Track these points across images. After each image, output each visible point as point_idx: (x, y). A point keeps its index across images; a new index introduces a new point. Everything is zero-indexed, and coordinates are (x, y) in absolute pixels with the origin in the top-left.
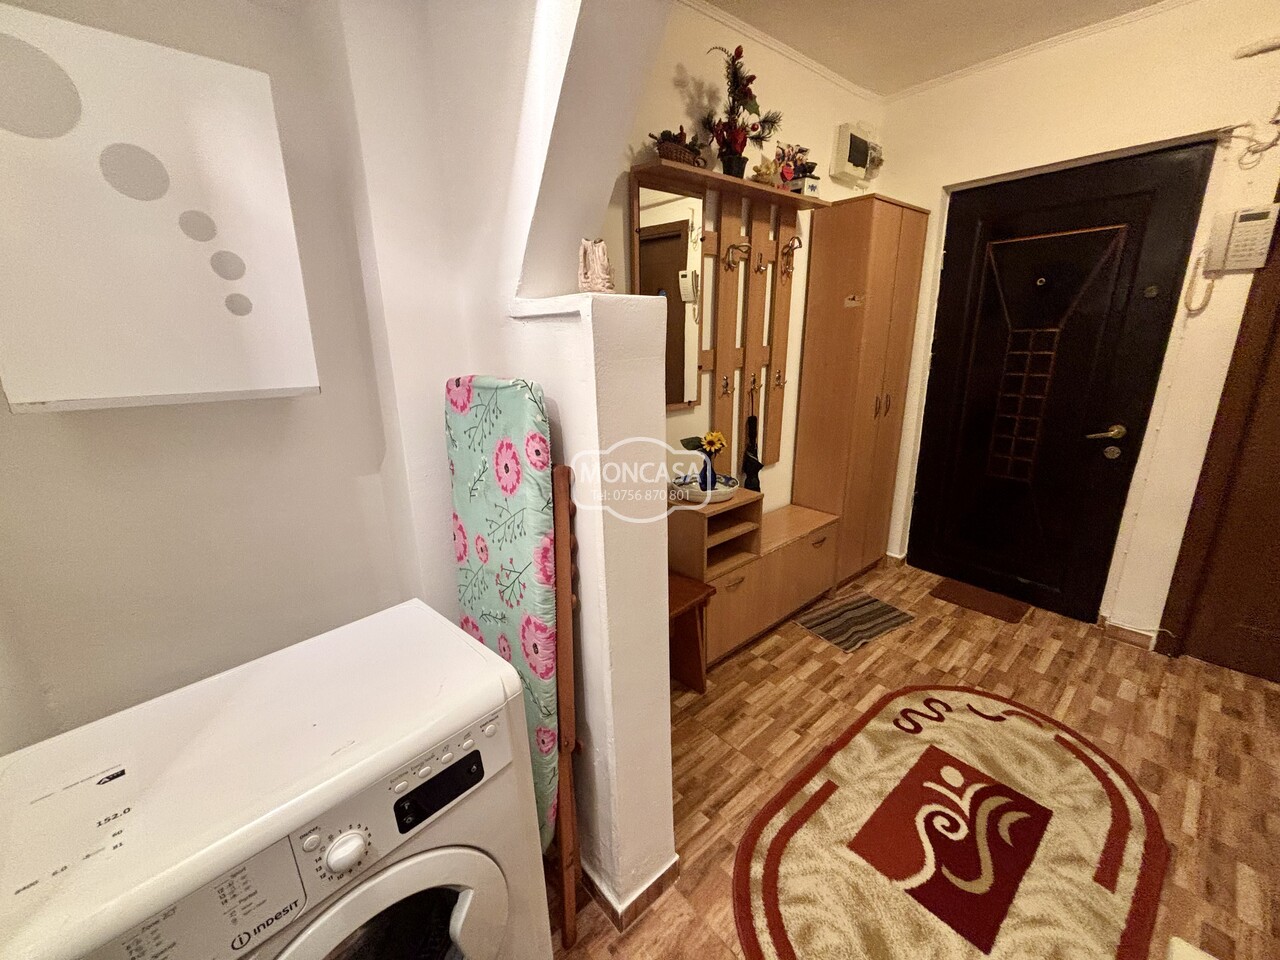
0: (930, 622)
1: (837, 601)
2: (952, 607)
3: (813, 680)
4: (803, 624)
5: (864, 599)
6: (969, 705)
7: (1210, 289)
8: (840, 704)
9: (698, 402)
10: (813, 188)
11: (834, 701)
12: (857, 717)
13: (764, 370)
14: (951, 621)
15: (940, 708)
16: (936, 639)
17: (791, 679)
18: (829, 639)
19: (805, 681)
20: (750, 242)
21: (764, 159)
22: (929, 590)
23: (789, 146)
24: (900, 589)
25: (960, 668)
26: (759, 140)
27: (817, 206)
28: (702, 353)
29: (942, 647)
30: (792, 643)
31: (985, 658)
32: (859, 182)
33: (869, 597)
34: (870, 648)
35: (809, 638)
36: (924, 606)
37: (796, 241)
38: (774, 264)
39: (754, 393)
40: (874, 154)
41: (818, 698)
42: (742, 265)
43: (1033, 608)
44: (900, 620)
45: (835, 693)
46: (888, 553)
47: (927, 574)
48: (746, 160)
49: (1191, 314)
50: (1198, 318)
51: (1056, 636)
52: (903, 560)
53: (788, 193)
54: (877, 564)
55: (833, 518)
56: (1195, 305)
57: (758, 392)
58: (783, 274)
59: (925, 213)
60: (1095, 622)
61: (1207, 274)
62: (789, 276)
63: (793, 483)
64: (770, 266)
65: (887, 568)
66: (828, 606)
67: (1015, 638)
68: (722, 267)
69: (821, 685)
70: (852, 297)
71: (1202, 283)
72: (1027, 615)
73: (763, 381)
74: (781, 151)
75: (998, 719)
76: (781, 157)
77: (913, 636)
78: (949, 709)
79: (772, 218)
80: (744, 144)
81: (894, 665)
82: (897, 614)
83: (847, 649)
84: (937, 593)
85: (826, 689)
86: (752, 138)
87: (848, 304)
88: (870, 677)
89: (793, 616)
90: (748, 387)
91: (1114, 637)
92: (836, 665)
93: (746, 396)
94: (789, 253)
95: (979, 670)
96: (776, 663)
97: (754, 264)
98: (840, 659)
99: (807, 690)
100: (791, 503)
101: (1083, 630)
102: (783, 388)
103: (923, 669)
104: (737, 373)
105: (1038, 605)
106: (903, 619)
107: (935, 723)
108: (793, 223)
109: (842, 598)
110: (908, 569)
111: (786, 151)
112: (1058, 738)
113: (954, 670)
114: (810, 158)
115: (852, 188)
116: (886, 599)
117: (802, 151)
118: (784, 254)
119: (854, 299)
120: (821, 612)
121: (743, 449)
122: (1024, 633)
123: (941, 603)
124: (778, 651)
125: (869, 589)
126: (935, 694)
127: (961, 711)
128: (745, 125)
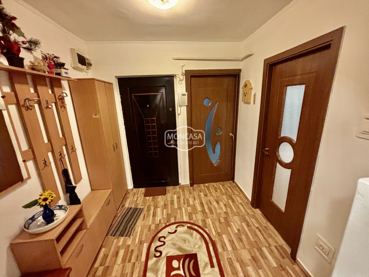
0: (148, 207)
1: (119, 217)
2: (151, 198)
3: (124, 260)
4: (111, 236)
5: (127, 210)
6: (168, 232)
7: (180, 109)
8: (137, 263)
9: (29, 177)
10: (66, 73)
11: (134, 264)
12: (144, 264)
13: (64, 147)
14: (152, 204)
15: (162, 239)
16: (151, 212)
17: (116, 266)
18: (122, 236)
19: (121, 263)
20: (39, 97)
21: (35, 58)
22: (143, 195)
23: (48, 54)
24: (136, 199)
25: (161, 219)
26: (29, 49)
27: (69, 80)
28: (23, 153)
29: (154, 215)
30: (110, 248)
31: (165, 211)
32: (85, 70)
33: (128, 208)
34: (136, 229)
35: (115, 240)
36: (144, 202)
37: (64, 94)
38: (56, 104)
39: (62, 159)
40: (88, 61)
41: (129, 266)
42: (36, 106)
43: (167, 187)
44: (140, 211)
45: (133, 261)
46: (128, 188)
47: (141, 189)
48: (22, 59)
49: (179, 115)
51: (175, 194)
52: (133, 188)
53: (54, 76)
54: (127, 192)
55: (110, 190)
56: (179, 113)
57: (64, 158)
58: (61, 107)
59: (112, 84)
60: (179, 185)
61: (180, 106)
62: (65, 108)
63: (90, 183)
64: (53, 104)
65: (129, 193)
66: (117, 220)
67: (168, 200)
68: (23, 109)
69: (127, 261)
70: (95, 114)
71: (179, 108)
72: (167, 190)
73: (65, 153)
74: (44, 56)
75: (176, 231)
76: (45, 58)
77: (146, 215)
78: (165, 238)
79: (48, 84)
80: (19, 51)
81: (146, 231)
82: (138, 210)
83: (129, 236)
84: (145, 196)
85: (129, 261)
86: (24, 48)
87: (94, 116)
88: (141, 243)
89: (107, 235)
90: (58, 157)
91: (183, 188)
92: (129, 246)
93: (59, 162)
94: (62, 99)
95: (165, 217)
96: (107, 264)
97: (44, 105)
98: (129, 242)
99: (123, 266)
100: (92, 190)
101: (178, 187)
102: (75, 151)
103: (153, 227)
104: (50, 154)
105: (168, 186)
106: (141, 210)
107: (164, 246)
108: (60, 86)
109: (120, 214)
110: (135, 190)
111: (47, 56)
112: (188, 227)
113: (160, 221)
114: (61, 61)
115: (82, 72)
116: (133, 206)
117: (55, 57)
118: (59, 99)
119: (96, 115)
120: (116, 225)
121: (64, 184)
122: (169, 195)
123: (147, 198)
124: (106, 256)
125: (127, 205)
126: (160, 235)
127: (167, 236)
128: (17, 41)
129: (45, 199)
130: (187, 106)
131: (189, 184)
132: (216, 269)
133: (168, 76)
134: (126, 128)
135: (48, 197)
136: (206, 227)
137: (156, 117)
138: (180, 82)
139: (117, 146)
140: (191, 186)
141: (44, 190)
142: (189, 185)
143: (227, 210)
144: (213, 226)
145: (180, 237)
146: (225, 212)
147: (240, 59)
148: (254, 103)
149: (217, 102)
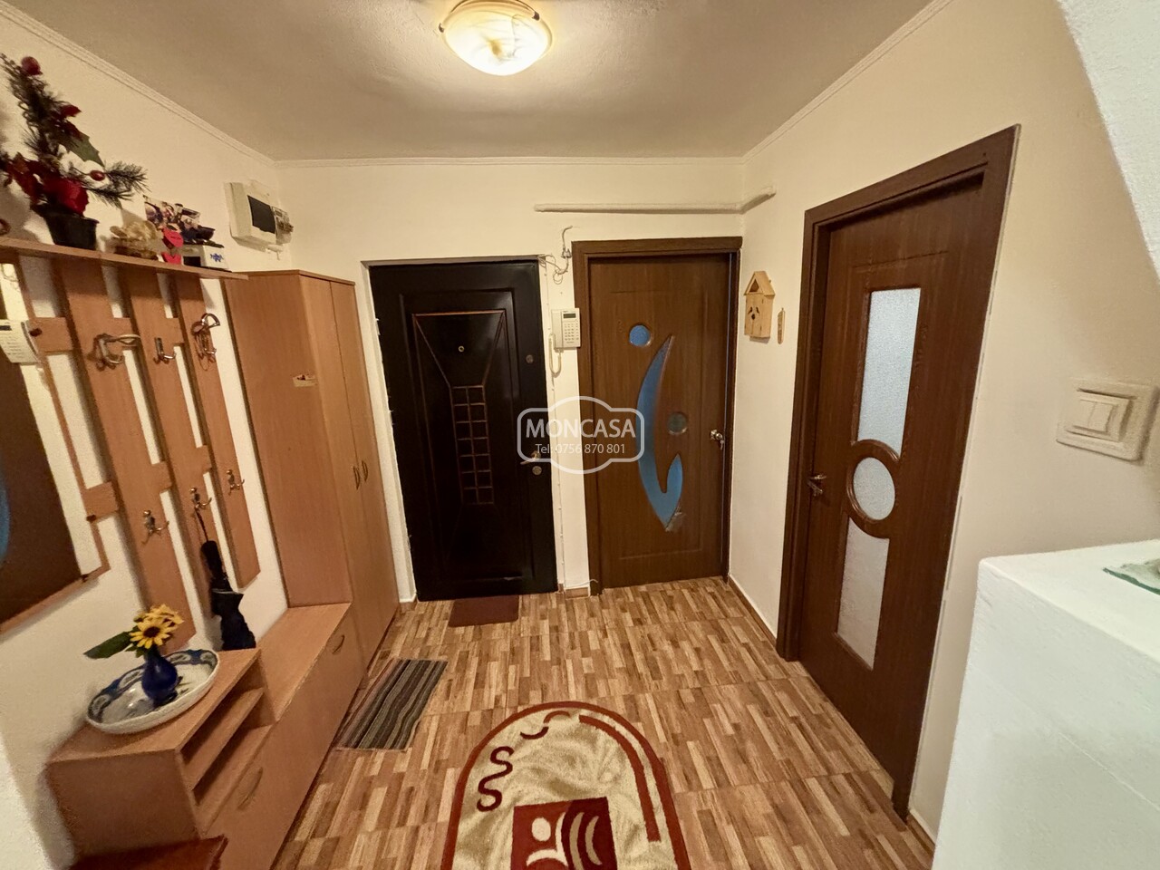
0: (460, 660)
1: (371, 690)
2: (471, 629)
3: (385, 821)
4: (346, 746)
5: (397, 667)
6: (522, 734)
7: (560, 358)
8: (423, 828)
9: (105, 567)
10: (217, 258)
11: (416, 830)
12: (445, 830)
13: (207, 477)
14: (474, 648)
15: (503, 756)
16: (471, 674)
17: (361, 839)
18: (381, 746)
19: (377, 829)
20: (135, 329)
21: (129, 218)
22: (447, 621)
23: (165, 204)
24: (424, 635)
25: (501, 696)
26: (111, 195)
27: (225, 278)
28: (88, 495)
29: (480, 683)
30: (344, 785)
31: (512, 669)
32: (270, 246)
33: (401, 661)
34: (424, 727)
35: (360, 760)
36: (450, 643)
37: (210, 319)
38: (185, 347)
39: (202, 513)
40: (281, 219)
41: (400, 837)
42: (129, 356)
43: (521, 597)
44: (438, 669)
45: (412, 821)
46: (402, 601)
47: (439, 603)
48: (93, 223)
49: (555, 375)
50: (559, 377)
51: (543, 617)
52: (415, 601)
53: (182, 267)
54: (398, 612)
55: (347, 606)
56: (556, 370)
57: (207, 508)
58: (201, 357)
59: (351, 284)
60: (557, 590)
61: (556, 349)
62: (212, 359)
63: (285, 587)
64: (178, 350)
65: (404, 614)
66: (365, 700)
67: (522, 635)
68: (91, 367)
69: (395, 821)
70: (301, 376)
71: (555, 355)
72: (520, 607)
73: (211, 492)
74: (154, 210)
75: (545, 730)
76: (156, 216)
77: (454, 683)
78: (510, 751)
79: (164, 292)
80: (84, 201)
81: (452, 731)
82: (431, 667)
83: (403, 747)
84: (454, 623)
85: (402, 823)
86: (98, 192)
87: (298, 383)
88: (438, 766)
89: (334, 744)
90: (189, 507)
91: (569, 598)
92: (401, 776)
93: (191, 522)
94: (203, 333)
95: (513, 688)
96: (333, 833)
97: (151, 352)
98: (402, 766)
99: (383, 840)
100: (289, 605)
101: (553, 596)
102: (240, 489)
103: (475, 719)
104: (166, 498)
105: (523, 593)
106: (441, 668)
107: (507, 777)
108: (198, 295)
109: (376, 678)
110: (423, 606)
111: (163, 209)
112: (583, 719)
113: (497, 700)
114: (203, 221)
115: (264, 251)
116: (416, 656)
117: (186, 212)
118: (195, 334)
119: (303, 379)
120: (361, 713)
121: (206, 586)
122: (525, 623)
123: (460, 630)
124: (330, 809)
125: (397, 653)
126: (496, 743)
127: (519, 745)
128: (79, 174)
129: (152, 632)
130: (578, 348)
131: (588, 586)
132: (666, 844)
133: (523, 259)
134: (393, 416)
135: (159, 623)
136: (638, 720)
137: (484, 382)
138: (558, 278)
139: (367, 473)
140: (593, 593)
141: (148, 604)
142: (589, 590)
143: (702, 665)
144: (660, 716)
145: (557, 749)
146: (696, 672)
147: (738, 207)
148: (780, 340)
149: (670, 336)
